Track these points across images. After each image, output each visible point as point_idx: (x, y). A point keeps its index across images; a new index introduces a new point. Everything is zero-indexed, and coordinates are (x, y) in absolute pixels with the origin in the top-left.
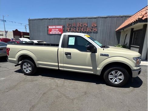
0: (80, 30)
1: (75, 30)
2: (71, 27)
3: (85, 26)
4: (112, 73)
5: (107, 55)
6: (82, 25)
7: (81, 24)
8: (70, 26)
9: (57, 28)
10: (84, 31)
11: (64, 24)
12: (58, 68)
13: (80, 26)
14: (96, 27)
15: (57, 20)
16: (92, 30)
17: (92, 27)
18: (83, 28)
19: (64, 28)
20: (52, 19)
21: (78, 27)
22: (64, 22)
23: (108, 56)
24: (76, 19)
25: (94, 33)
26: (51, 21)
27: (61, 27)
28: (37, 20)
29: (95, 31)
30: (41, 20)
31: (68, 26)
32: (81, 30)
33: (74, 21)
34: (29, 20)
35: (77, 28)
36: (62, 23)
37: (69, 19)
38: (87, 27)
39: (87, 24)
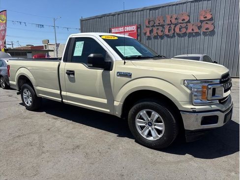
0: (172, 31)
1: (162, 31)
2: (153, 26)
3: (184, 20)
4: (141, 114)
5: (128, 75)
6: (176, 19)
7: (175, 16)
8: (152, 23)
9: (127, 32)
10: (181, 33)
11: (139, 22)
12: (61, 100)
13: (174, 21)
14: (211, 19)
15: (126, 14)
16: (200, 28)
17: (202, 21)
18: (178, 26)
19: (139, 30)
20: (118, 14)
21: (168, 25)
22: (139, 17)
23: (131, 76)
24: (163, 7)
25: (205, 34)
26: (117, 17)
27: (133, 28)
28: (93, 19)
29: (207, 29)
30: (99, 18)
31: (148, 25)
32: (174, 30)
33: (160, 13)
34: (82, 21)
35: (167, 28)
36: (137, 19)
37: (150, 9)
38: (189, 22)
39: (189, 16)
